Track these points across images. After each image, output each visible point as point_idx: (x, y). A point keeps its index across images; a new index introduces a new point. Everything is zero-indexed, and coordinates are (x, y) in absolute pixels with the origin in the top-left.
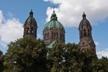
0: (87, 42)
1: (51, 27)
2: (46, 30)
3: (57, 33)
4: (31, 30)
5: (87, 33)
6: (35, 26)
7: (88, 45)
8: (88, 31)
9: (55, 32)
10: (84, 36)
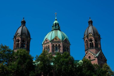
0: (94, 56)
1: (52, 39)
2: (45, 42)
3: (59, 45)
4: (22, 42)
5: (94, 43)
6: (27, 38)
7: (95, 59)
8: (96, 41)
9: (56, 45)
10: (91, 47)
